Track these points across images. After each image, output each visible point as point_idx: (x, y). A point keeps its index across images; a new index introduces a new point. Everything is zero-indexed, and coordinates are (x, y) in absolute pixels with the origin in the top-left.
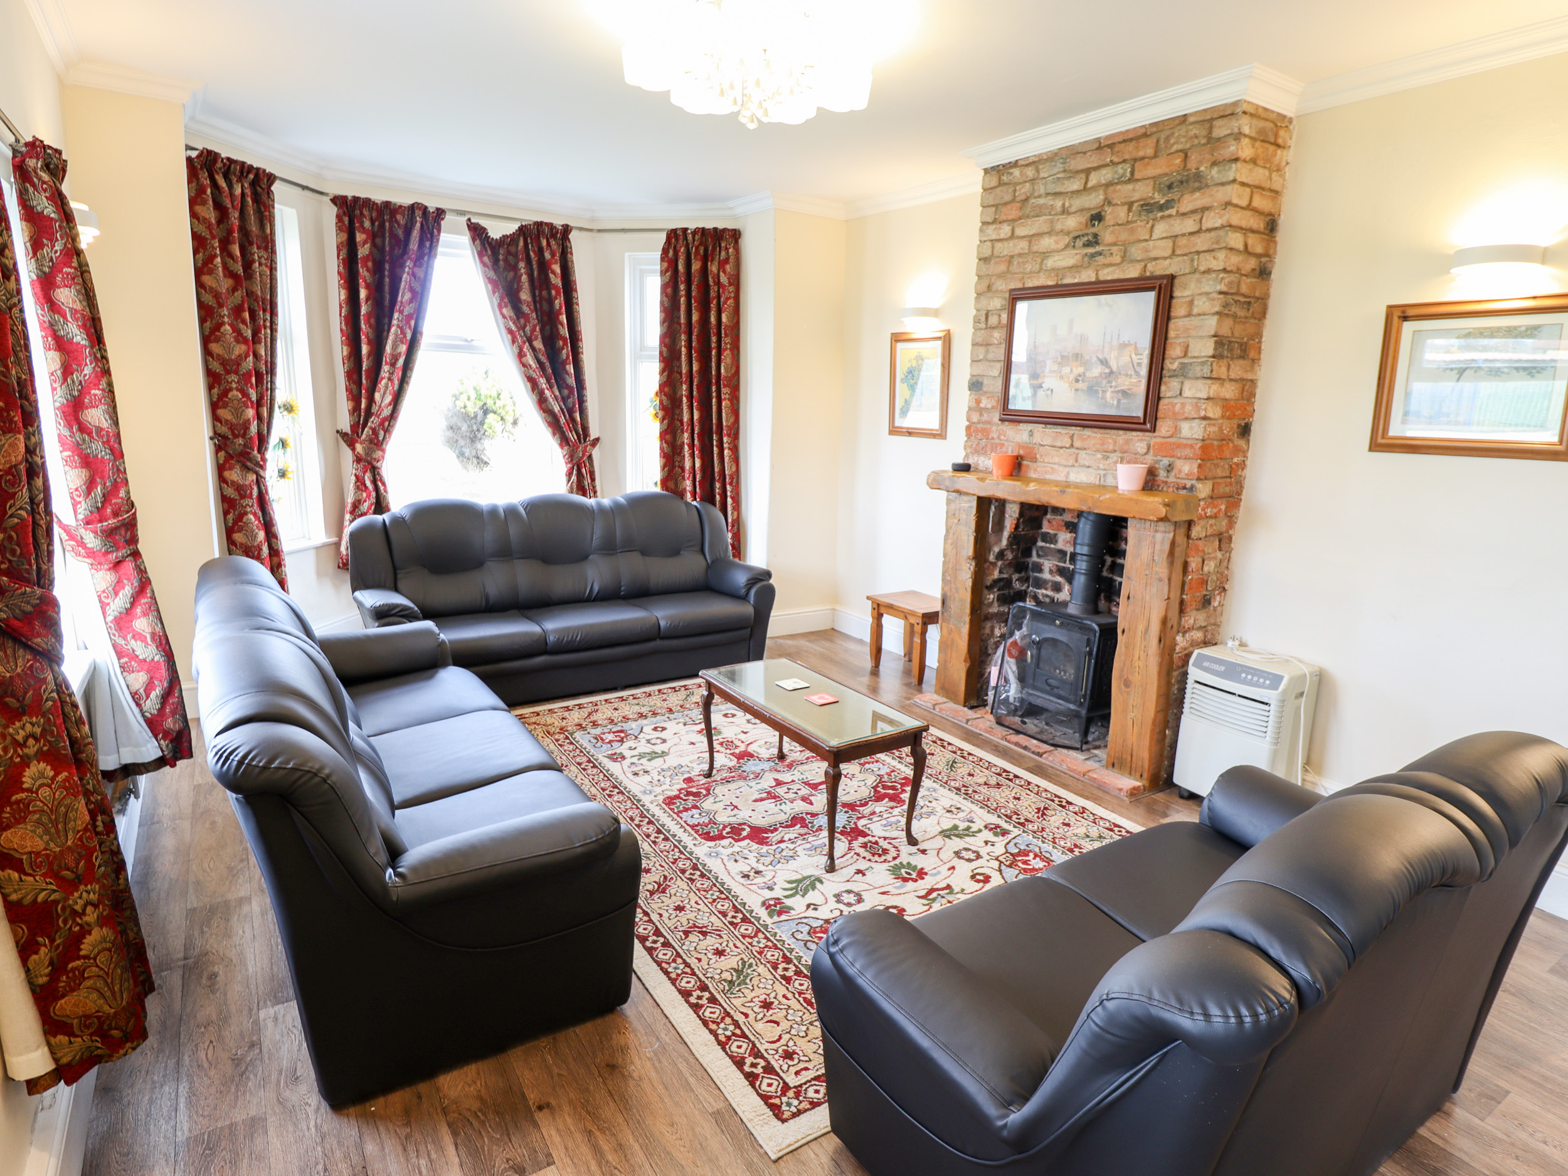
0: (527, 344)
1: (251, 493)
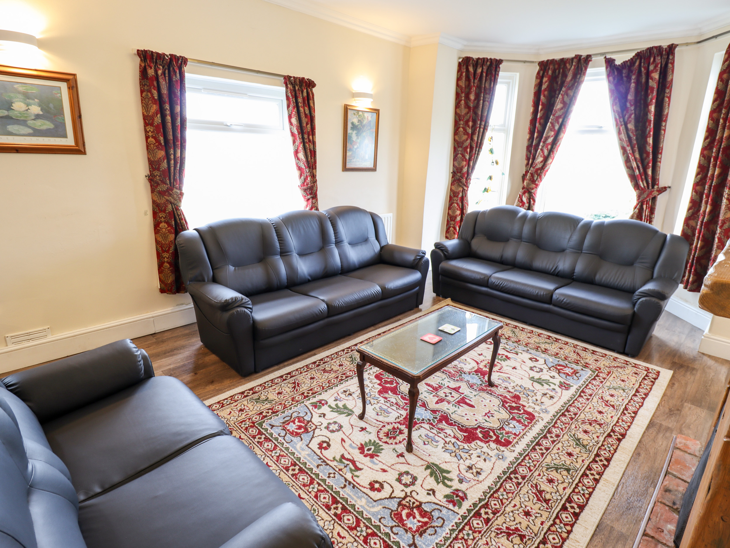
0: (623, 126)
1: (458, 196)
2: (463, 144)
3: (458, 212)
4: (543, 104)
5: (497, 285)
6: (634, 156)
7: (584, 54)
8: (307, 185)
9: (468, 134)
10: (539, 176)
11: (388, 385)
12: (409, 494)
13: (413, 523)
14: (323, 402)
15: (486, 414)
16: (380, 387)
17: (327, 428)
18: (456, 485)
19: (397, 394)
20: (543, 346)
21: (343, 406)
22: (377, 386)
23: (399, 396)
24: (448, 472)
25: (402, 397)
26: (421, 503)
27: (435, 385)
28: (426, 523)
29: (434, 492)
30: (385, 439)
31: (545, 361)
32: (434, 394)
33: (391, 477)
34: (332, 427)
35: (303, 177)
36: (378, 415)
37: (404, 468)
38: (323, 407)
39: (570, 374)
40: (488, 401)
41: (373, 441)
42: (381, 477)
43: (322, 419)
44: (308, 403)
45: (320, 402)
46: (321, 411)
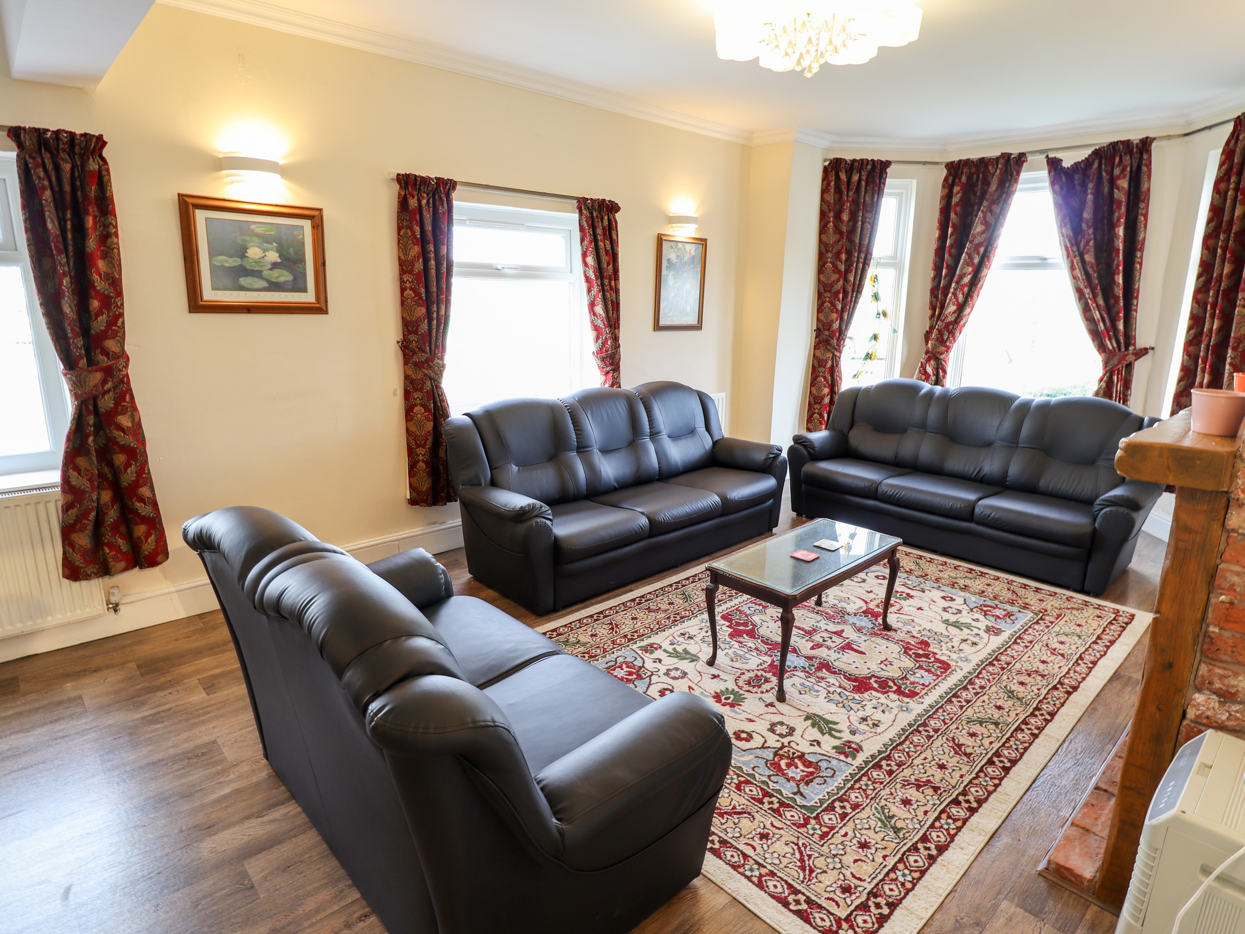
0: (1078, 258)
1: (825, 365)
2: (832, 286)
3: (826, 391)
4: (954, 226)
5: (891, 496)
6: (1096, 302)
7: (1015, 151)
8: (606, 351)
9: (839, 272)
10: (952, 333)
11: (742, 628)
12: (786, 744)
13: (797, 773)
14: (655, 646)
15: (882, 662)
16: (731, 630)
17: (667, 674)
18: (846, 736)
19: (755, 638)
20: (962, 582)
21: (683, 650)
22: (725, 628)
23: (759, 641)
24: (836, 723)
25: (762, 641)
26: (803, 754)
27: (807, 628)
28: (812, 773)
29: (819, 743)
30: (746, 687)
31: (965, 600)
32: (807, 638)
33: (761, 727)
34: (673, 674)
35: (600, 341)
36: (732, 661)
37: (776, 718)
38: (656, 652)
39: (1001, 616)
40: (884, 647)
41: (730, 689)
42: (748, 727)
43: (657, 665)
44: (634, 647)
45: (651, 645)
46: (655, 656)
